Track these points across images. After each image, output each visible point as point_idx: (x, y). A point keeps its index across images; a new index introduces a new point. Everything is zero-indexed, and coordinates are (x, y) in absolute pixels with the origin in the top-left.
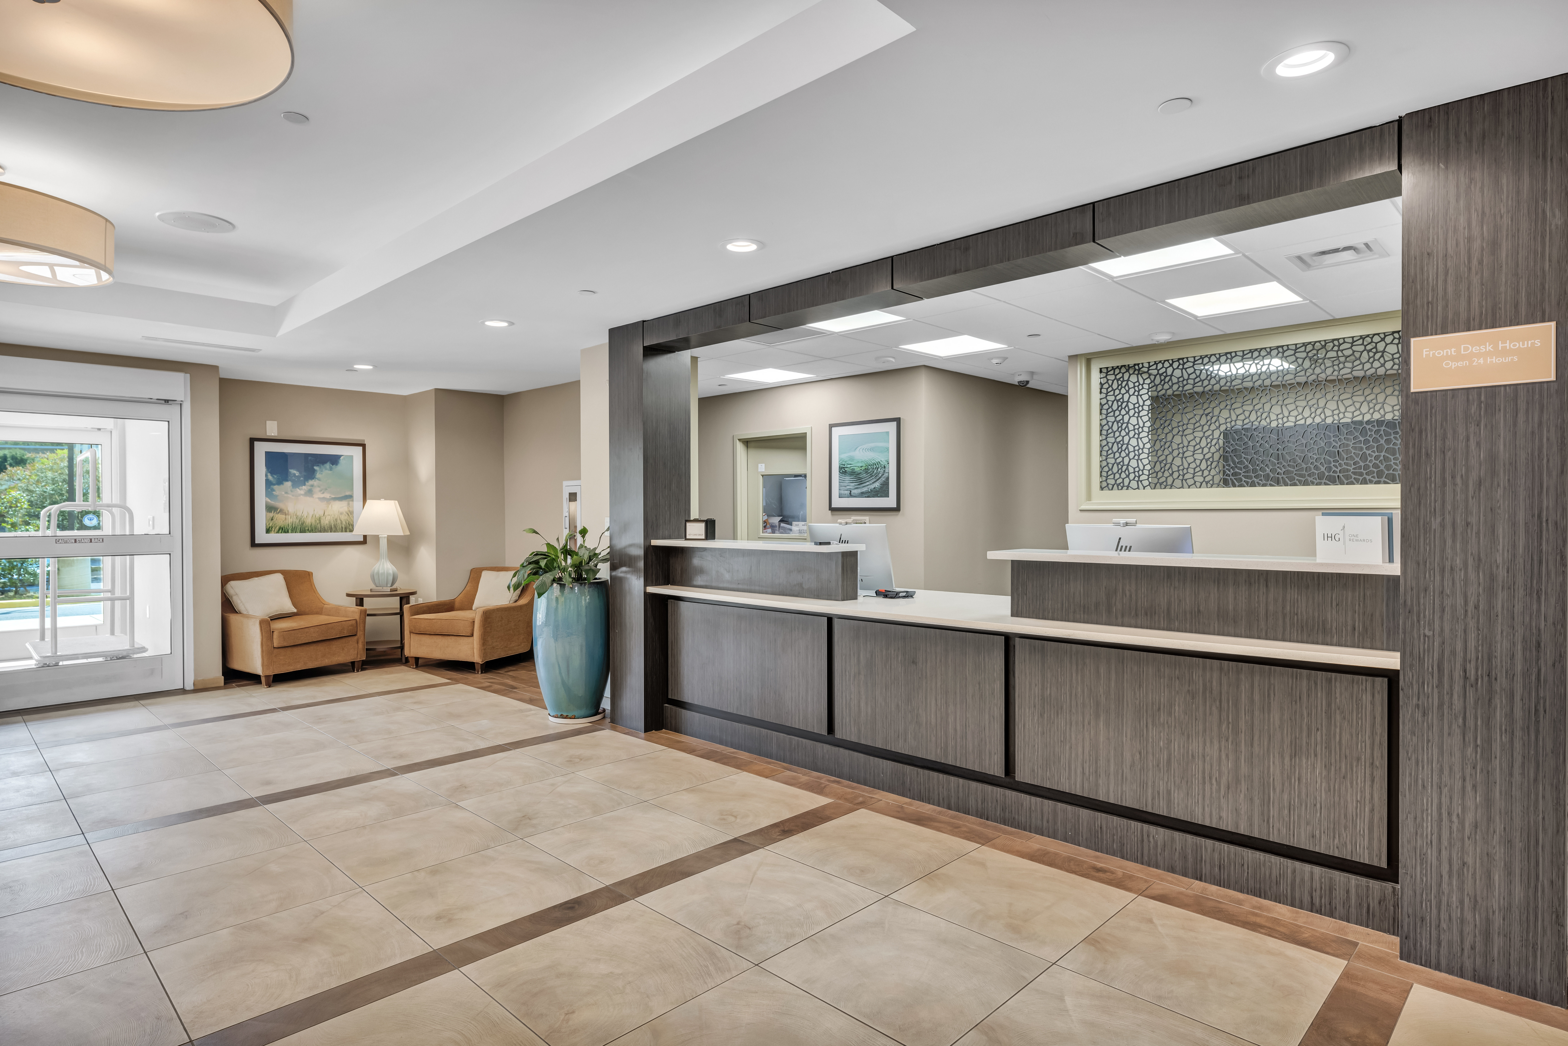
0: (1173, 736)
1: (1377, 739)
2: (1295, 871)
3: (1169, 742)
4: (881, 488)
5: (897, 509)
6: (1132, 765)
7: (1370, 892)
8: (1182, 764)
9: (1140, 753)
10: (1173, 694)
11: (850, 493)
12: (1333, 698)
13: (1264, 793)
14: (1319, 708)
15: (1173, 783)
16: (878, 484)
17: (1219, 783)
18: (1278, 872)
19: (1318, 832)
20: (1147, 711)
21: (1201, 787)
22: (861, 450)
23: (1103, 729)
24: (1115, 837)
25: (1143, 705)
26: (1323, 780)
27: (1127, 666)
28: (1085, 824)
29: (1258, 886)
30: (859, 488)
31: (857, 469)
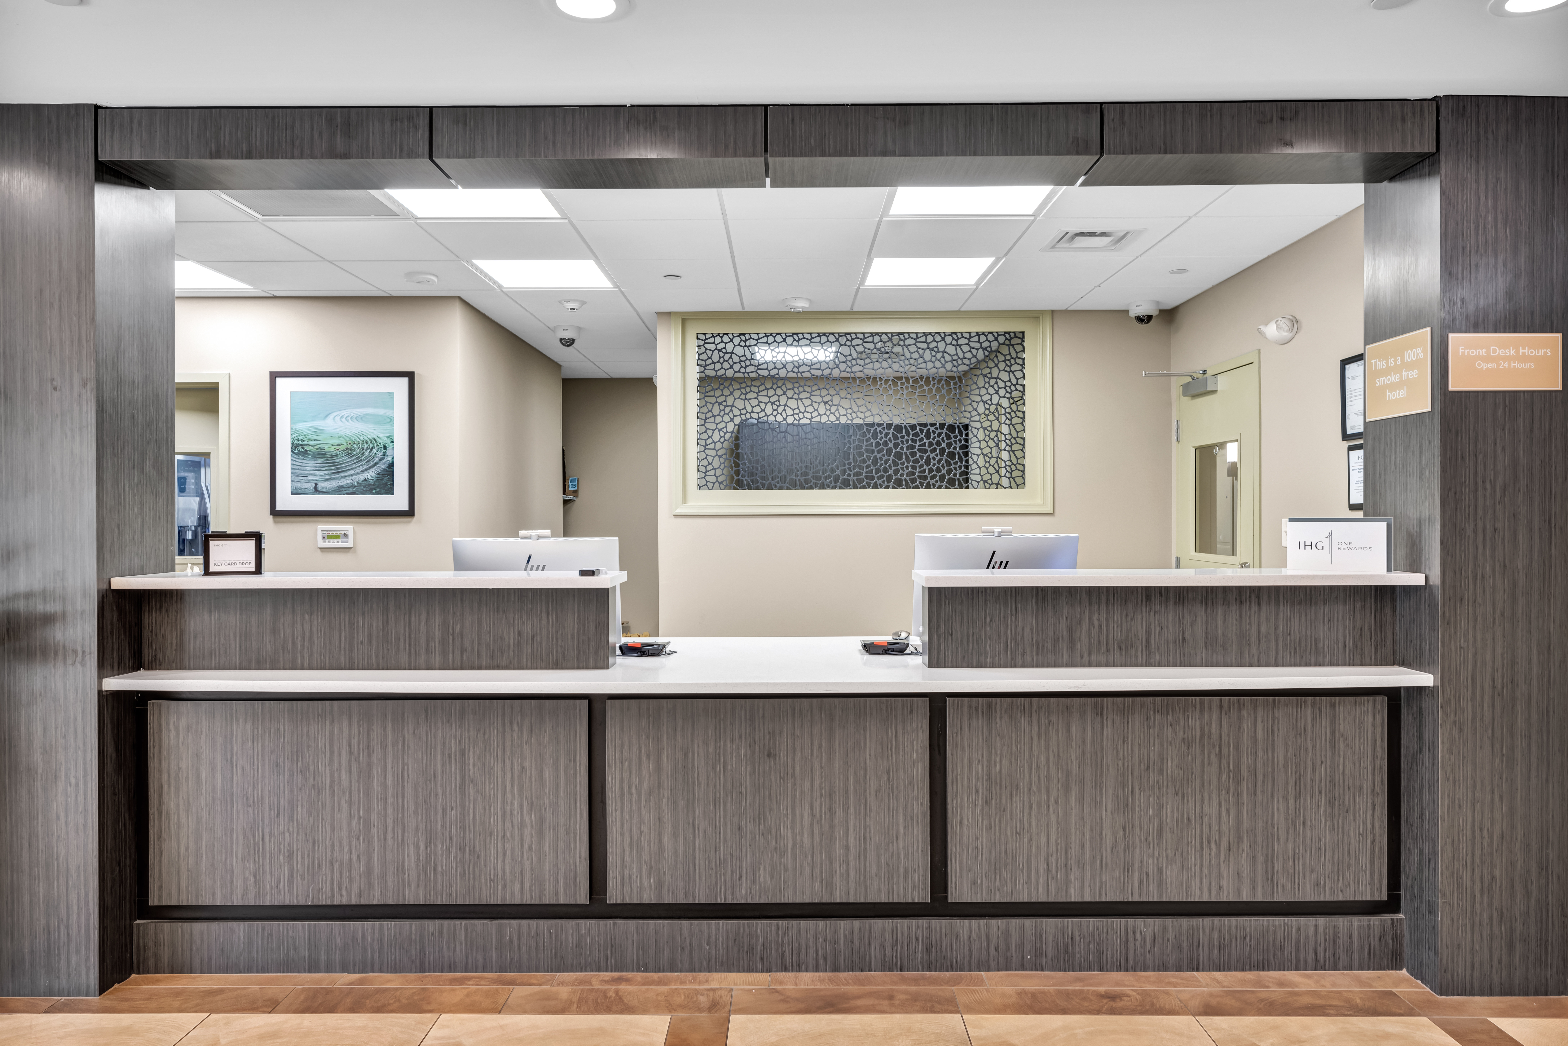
0: (1165, 798)
1: (1378, 763)
2: (1299, 929)
3: (1161, 807)
4: (378, 480)
5: (410, 513)
6: (1114, 846)
7: (1371, 931)
8: (1175, 832)
9: (1124, 829)
10: (1165, 746)
11: (315, 488)
12: (1337, 725)
13: (1268, 847)
14: (1324, 738)
15: (1165, 859)
16: (373, 474)
17: (1218, 846)
18: (1282, 934)
19: (1322, 878)
20: (1132, 774)
21: (1198, 855)
22: (338, 418)
23: (1076, 805)
24: (1091, 946)
25: (1128, 766)
26: (1328, 819)
27: (1107, 718)
28: (1050, 938)
29: (1261, 958)
30: (334, 479)
31: (329, 449)
